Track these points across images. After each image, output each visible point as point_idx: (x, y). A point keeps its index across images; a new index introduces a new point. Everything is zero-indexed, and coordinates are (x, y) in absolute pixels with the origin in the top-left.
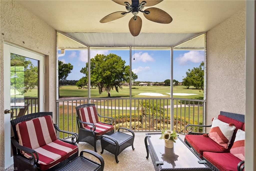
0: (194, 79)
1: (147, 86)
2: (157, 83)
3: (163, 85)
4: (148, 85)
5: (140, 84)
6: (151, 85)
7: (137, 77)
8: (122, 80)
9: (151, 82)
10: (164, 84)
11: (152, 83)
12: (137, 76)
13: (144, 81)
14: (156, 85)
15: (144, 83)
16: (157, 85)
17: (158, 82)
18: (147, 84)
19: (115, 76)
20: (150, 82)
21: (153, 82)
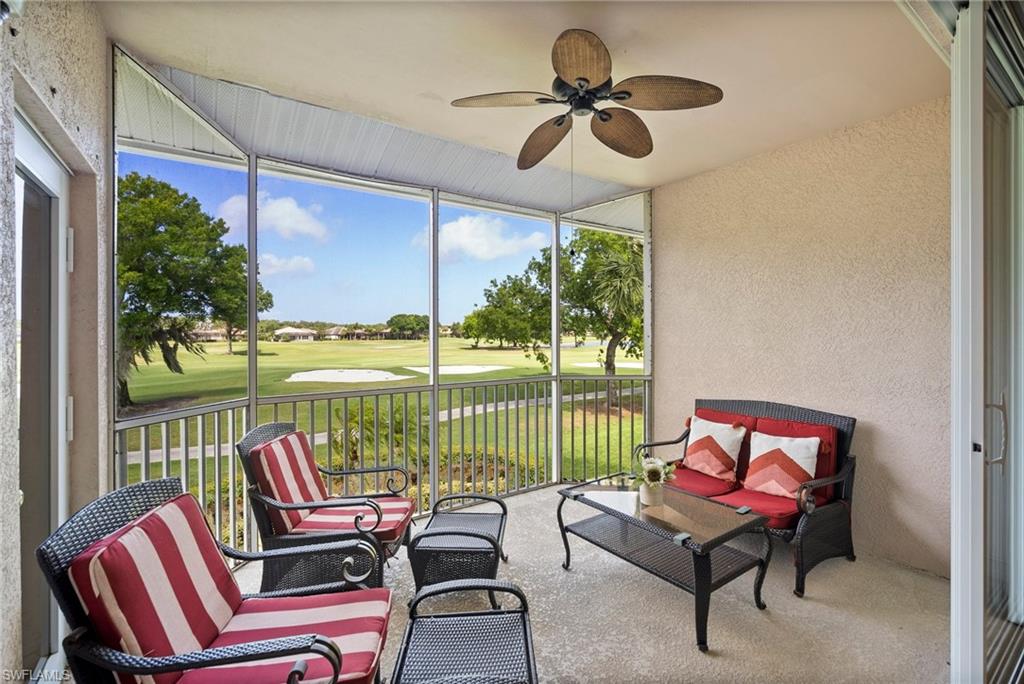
0: (509, 313)
1: (315, 339)
2: (356, 327)
3: (381, 334)
4: (317, 338)
5: (278, 332)
6: (333, 337)
7: (271, 303)
8: (203, 311)
9: (334, 326)
10: (389, 330)
11: (333, 330)
12: (270, 295)
13: (298, 321)
14: (353, 335)
15: (299, 327)
16: (359, 337)
17: (364, 326)
18: (315, 332)
19: (164, 293)
20: (324, 326)
21: (341, 326)
